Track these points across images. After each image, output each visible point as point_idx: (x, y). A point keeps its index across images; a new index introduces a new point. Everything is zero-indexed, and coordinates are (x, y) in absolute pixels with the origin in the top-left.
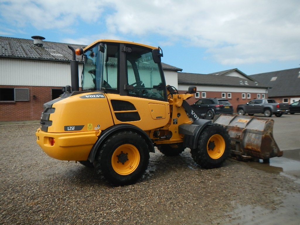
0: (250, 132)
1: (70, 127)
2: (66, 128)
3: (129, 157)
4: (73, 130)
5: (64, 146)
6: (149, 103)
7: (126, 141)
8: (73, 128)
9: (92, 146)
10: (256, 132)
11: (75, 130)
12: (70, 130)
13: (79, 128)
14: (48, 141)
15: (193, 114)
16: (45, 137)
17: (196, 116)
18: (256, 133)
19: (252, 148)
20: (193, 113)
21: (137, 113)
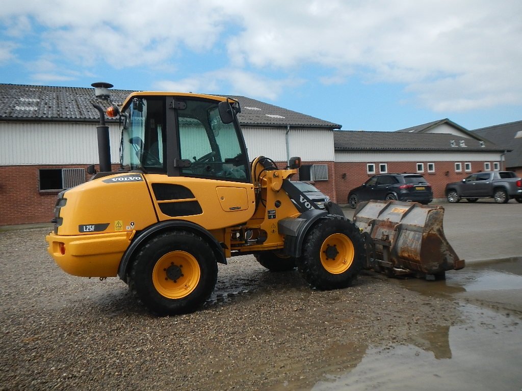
0: (406, 229)
1: (88, 226)
2: (81, 228)
3: (184, 271)
4: (92, 231)
5: (77, 255)
6: (218, 187)
7: (175, 246)
8: (92, 227)
9: (121, 255)
10: (415, 229)
11: (95, 230)
12: (87, 230)
13: (100, 228)
14: (59, 249)
15: (302, 202)
16: (55, 243)
17: (308, 205)
18: (414, 231)
19: (409, 256)
20: (303, 200)
21: (196, 202)
